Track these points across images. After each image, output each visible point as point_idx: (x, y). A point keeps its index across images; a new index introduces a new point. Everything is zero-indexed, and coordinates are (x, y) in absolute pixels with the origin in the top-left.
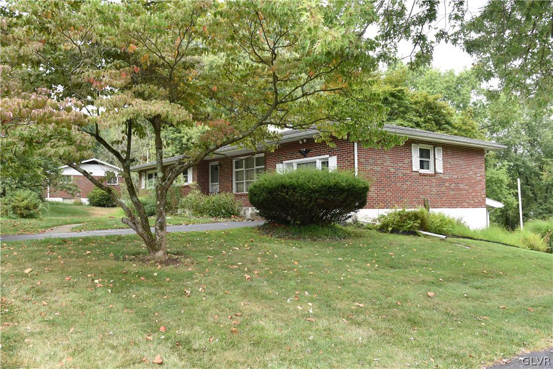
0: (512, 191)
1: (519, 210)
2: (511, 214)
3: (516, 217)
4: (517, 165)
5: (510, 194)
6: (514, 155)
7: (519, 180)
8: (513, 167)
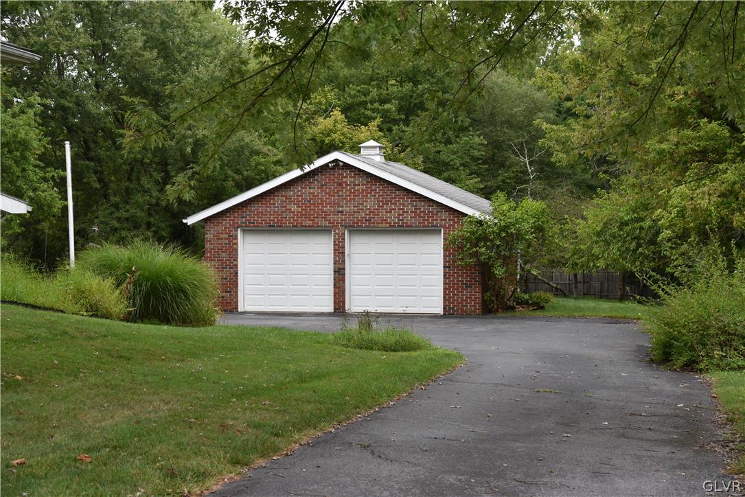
0: (51, 172)
1: (67, 221)
2: (47, 231)
3: (59, 239)
4: (64, 109)
5: (45, 180)
6: (55, 80)
7: (67, 145)
8: (54, 110)
